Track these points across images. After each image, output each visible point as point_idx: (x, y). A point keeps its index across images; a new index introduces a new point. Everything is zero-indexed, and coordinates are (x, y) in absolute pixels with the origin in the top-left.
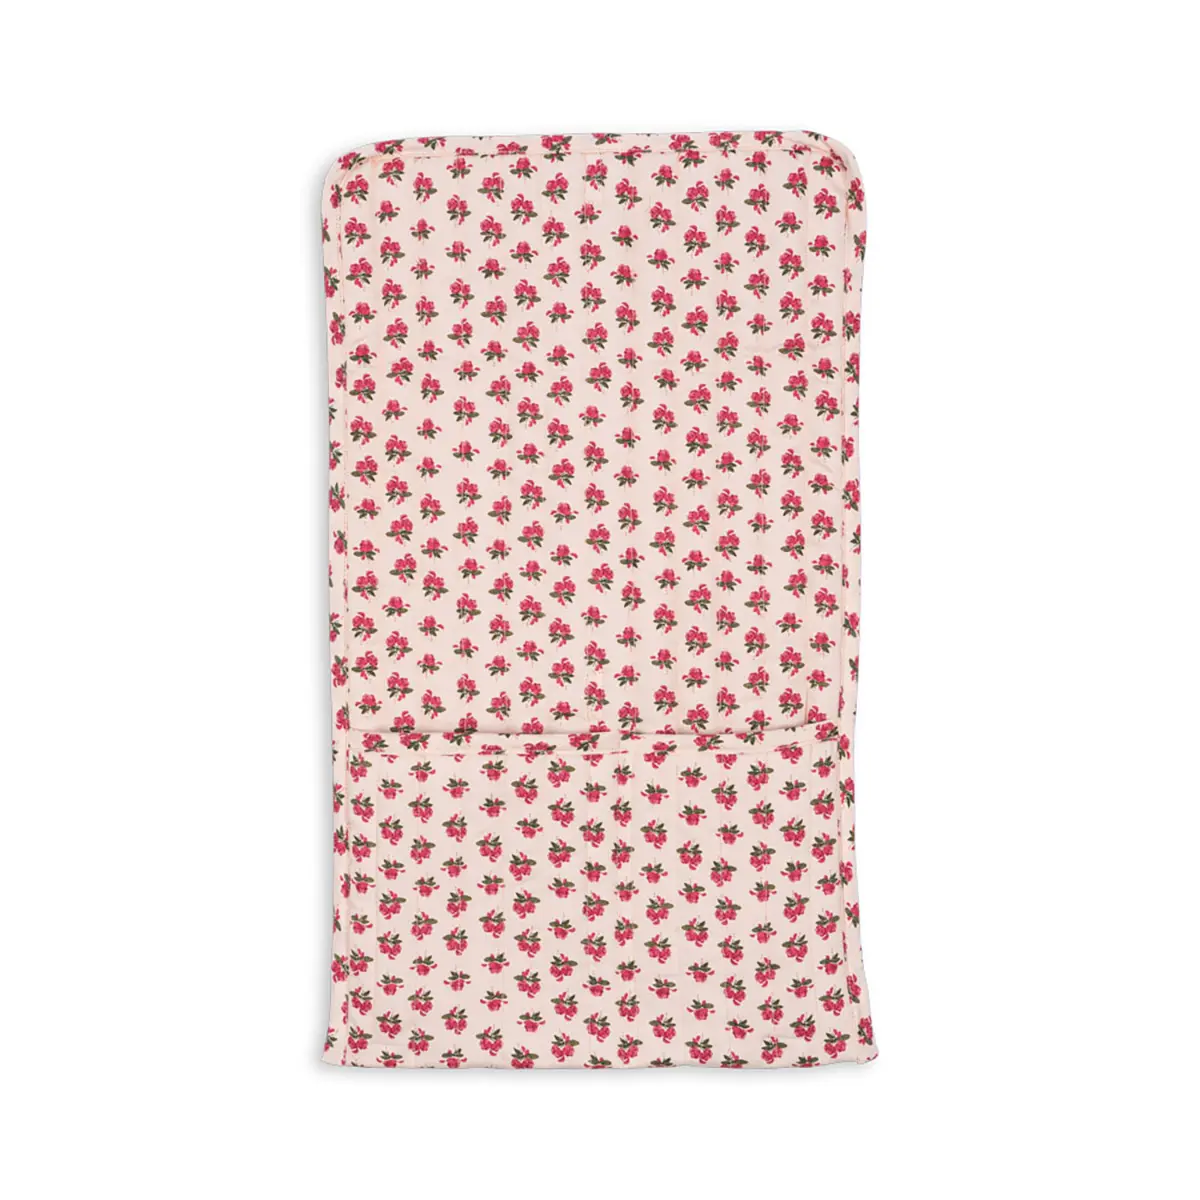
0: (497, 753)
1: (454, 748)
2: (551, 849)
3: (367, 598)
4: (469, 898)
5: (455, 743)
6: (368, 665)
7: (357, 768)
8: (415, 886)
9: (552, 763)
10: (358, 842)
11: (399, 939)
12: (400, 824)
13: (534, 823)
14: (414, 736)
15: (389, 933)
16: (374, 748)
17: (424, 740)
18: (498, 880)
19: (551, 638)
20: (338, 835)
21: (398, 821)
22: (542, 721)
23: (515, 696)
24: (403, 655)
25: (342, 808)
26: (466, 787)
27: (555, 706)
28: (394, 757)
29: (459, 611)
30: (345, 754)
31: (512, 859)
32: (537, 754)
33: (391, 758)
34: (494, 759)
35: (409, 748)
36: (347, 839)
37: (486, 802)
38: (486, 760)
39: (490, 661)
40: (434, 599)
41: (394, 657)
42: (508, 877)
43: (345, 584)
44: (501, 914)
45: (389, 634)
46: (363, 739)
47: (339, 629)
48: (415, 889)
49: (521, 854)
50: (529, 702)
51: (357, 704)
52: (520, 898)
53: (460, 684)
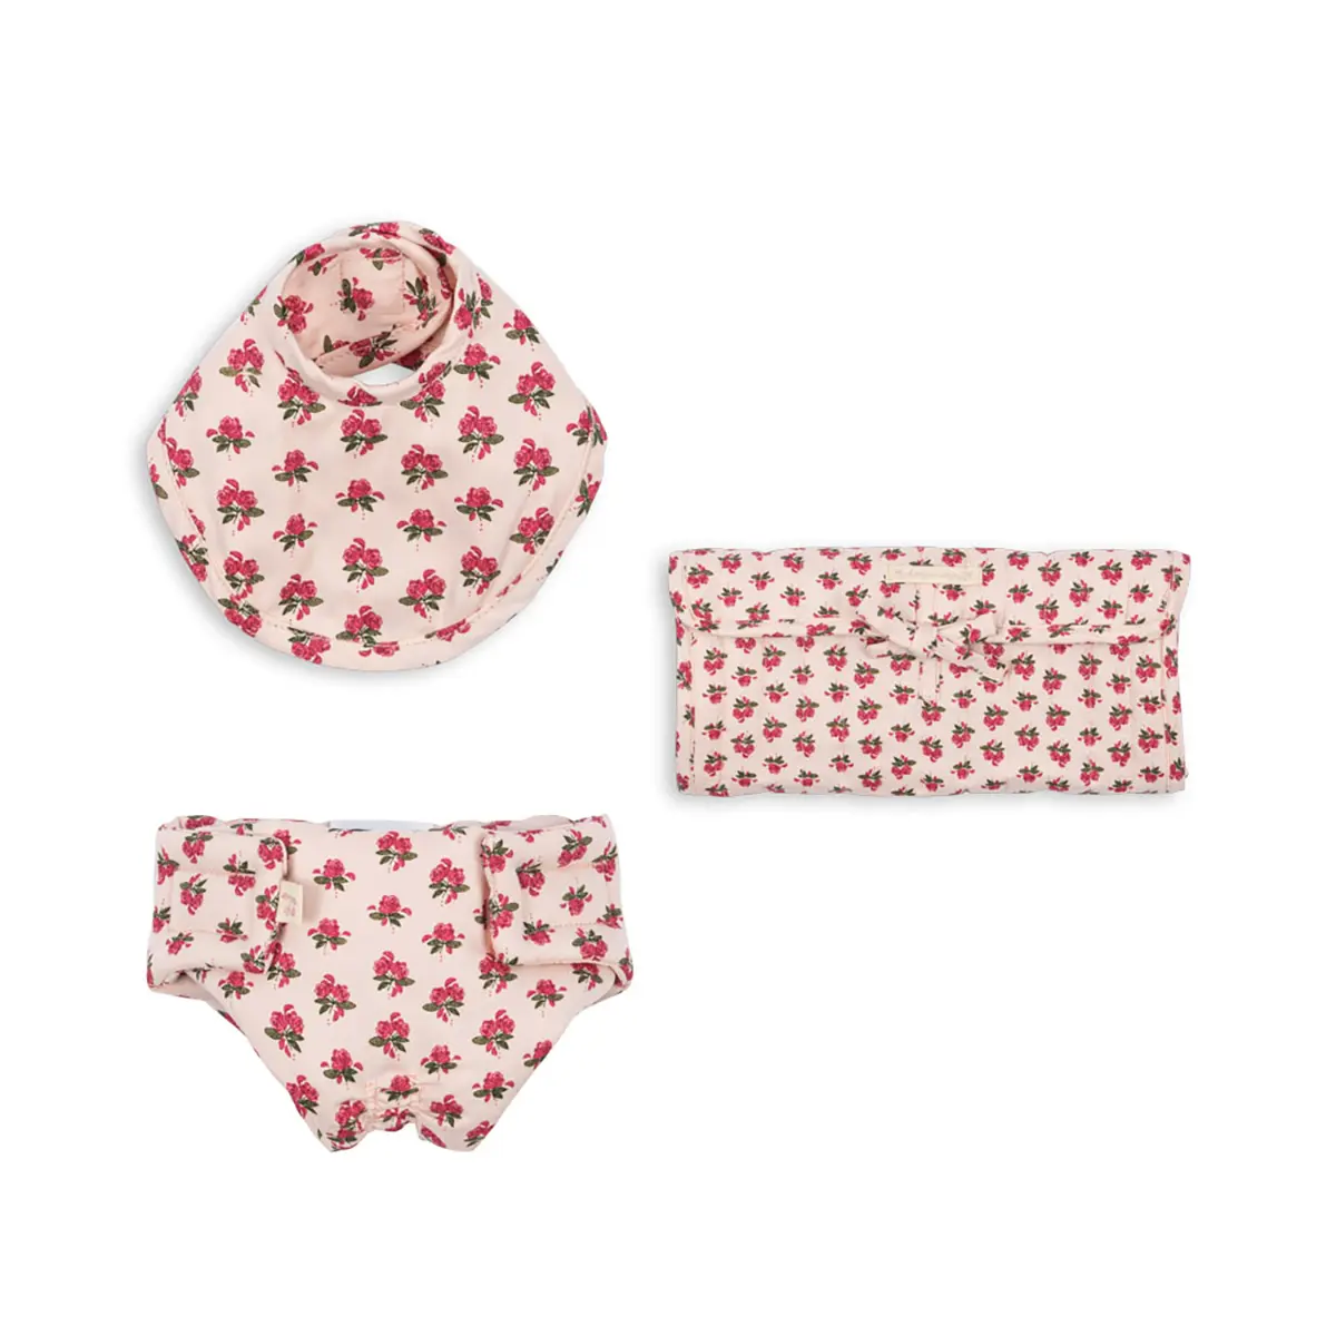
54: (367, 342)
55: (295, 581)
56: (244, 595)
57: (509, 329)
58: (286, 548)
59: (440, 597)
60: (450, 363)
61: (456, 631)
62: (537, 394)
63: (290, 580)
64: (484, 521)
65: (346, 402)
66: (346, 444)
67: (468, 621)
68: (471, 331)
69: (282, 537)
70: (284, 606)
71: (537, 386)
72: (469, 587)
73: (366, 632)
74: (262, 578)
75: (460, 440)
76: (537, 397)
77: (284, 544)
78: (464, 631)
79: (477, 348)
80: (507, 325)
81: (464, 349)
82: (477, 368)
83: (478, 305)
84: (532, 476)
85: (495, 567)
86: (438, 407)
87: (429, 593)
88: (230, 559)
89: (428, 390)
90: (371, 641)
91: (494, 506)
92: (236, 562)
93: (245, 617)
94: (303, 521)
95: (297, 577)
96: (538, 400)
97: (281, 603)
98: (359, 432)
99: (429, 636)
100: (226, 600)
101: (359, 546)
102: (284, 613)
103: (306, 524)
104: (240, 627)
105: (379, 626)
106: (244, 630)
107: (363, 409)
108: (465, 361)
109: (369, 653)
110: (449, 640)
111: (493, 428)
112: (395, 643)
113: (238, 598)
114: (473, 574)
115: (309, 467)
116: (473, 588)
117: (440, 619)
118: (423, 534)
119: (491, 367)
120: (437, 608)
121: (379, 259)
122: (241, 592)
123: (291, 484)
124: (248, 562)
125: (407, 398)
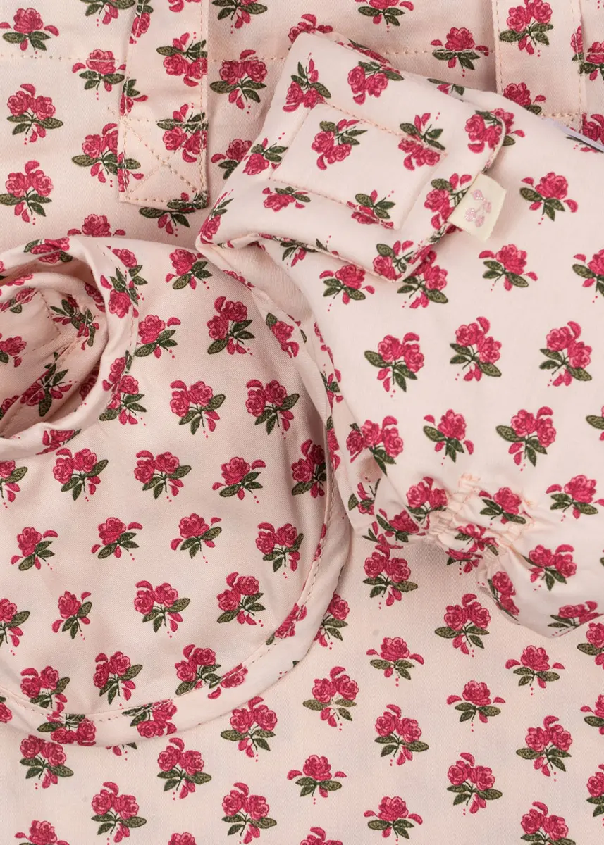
54: (36, 387)
55: (101, 663)
56: (61, 708)
57: (174, 279)
58: (73, 635)
59: (259, 595)
60: (127, 352)
61: (294, 621)
62: (234, 331)
63: (96, 664)
64: (256, 491)
65: (46, 451)
66: (70, 492)
67: (299, 605)
68: (135, 310)
69: (62, 625)
70: (106, 695)
71: (230, 322)
72: (281, 569)
73: (204, 671)
74: (67, 680)
75: (182, 423)
76: (235, 334)
77: (68, 632)
78: (302, 617)
79: (150, 320)
80: (169, 277)
81: (136, 330)
82: (159, 342)
83: (129, 279)
84: (276, 417)
85: (294, 533)
86: (140, 402)
87: (243, 598)
88: (25, 681)
89: (120, 391)
90: (214, 678)
91: (257, 470)
92: (33, 680)
93: (75, 730)
94: (73, 597)
95: (101, 657)
96: (239, 336)
97: (101, 694)
98: (75, 471)
99: (269, 642)
100: (45, 725)
101: (145, 589)
102: (110, 702)
103: (79, 598)
104: (75, 742)
105: (213, 659)
106: (81, 743)
107: (65, 446)
108: (143, 340)
109: (219, 691)
110: (292, 634)
111: (209, 391)
112: (240, 667)
113: (56, 714)
114: (277, 553)
115: (49, 539)
116: (285, 568)
117: (270, 618)
118: (202, 542)
119: (174, 332)
120: (262, 608)
121: (15, 306)
122: (55, 707)
123: (39, 566)
124: (44, 672)
125: (102, 410)
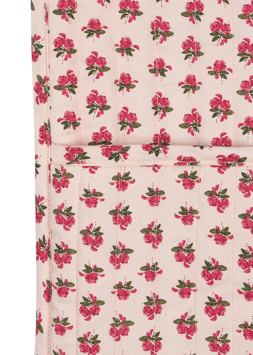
0: (192, 164)
1: (152, 159)
2: (241, 256)
3: (68, 21)
4: (164, 302)
5: (154, 154)
6: (69, 83)
7: (59, 180)
8: (114, 290)
9: (243, 174)
10: (59, 250)
11: (98, 339)
12: (101, 231)
13: (226, 231)
14: (115, 147)
15: (89, 333)
16: (76, 161)
17: (124, 151)
18: (190, 285)
19: (240, 58)
20: (40, 244)
21: (99, 228)
22: (231, 136)
23: (205, 112)
24: (102, 75)
25: (44, 218)
26: (162, 196)
27: (243, 121)
28: (96, 168)
29: (152, 33)
30: (47, 167)
31: (205, 265)
32: (228, 166)
33: (93, 169)
34: (189, 169)
35: (110, 159)
36: (49, 248)
37: (181, 210)
38: (181, 170)
39: (183, 80)
40: (130, 21)
41: (94, 76)
42: (200, 282)
43: (45, 8)
44: (193, 317)
45: (88, 54)
46: (65, 152)
47: (41, 50)
48: (113, 293)
49: (213, 260)
50: (218, 118)
51: (59, 120)
52: (211, 302)
53: (154, 101)
